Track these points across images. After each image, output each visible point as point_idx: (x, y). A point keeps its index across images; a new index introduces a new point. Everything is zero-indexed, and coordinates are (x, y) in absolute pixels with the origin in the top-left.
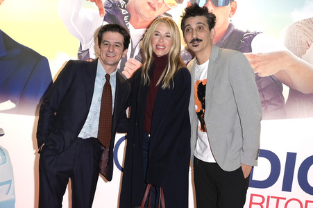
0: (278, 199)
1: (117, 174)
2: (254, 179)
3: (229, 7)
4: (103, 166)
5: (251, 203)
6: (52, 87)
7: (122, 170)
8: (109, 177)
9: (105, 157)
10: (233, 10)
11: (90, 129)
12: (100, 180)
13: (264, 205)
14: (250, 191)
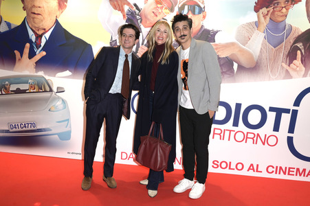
0: (230, 131)
1: (133, 115)
2: (216, 119)
3: (201, 15)
4: (125, 110)
5: (214, 134)
6: (94, 62)
7: (136, 113)
8: (128, 117)
9: (126, 105)
10: (204, 17)
11: (116, 88)
12: (123, 118)
13: (222, 135)
14: (214, 126)
